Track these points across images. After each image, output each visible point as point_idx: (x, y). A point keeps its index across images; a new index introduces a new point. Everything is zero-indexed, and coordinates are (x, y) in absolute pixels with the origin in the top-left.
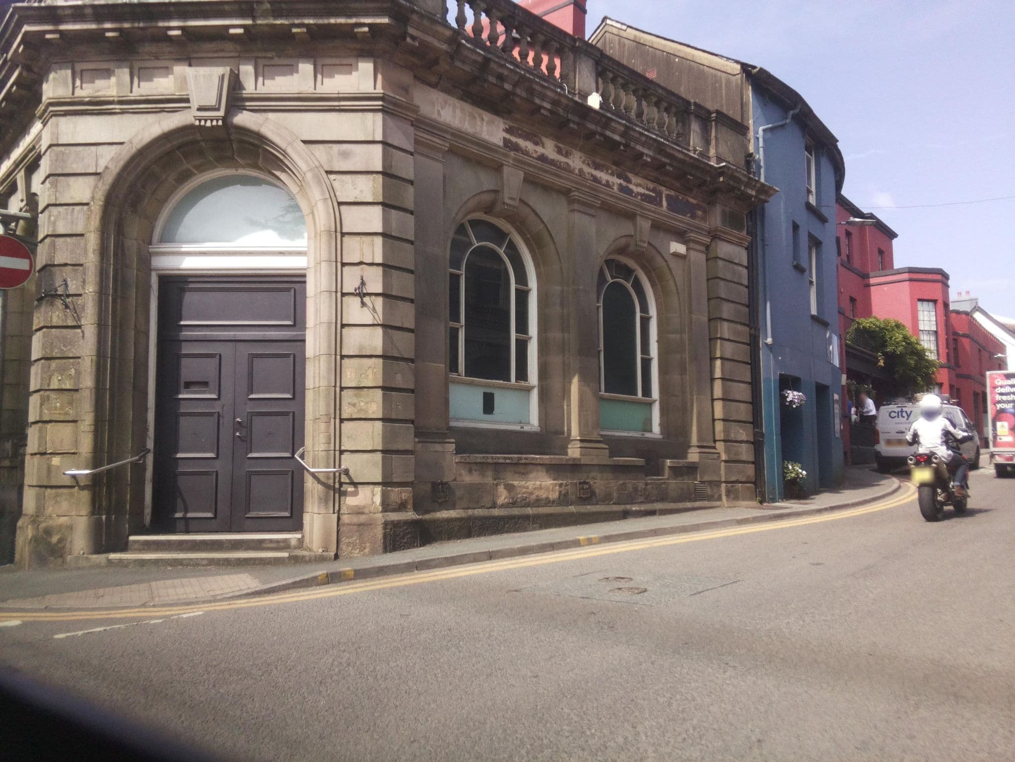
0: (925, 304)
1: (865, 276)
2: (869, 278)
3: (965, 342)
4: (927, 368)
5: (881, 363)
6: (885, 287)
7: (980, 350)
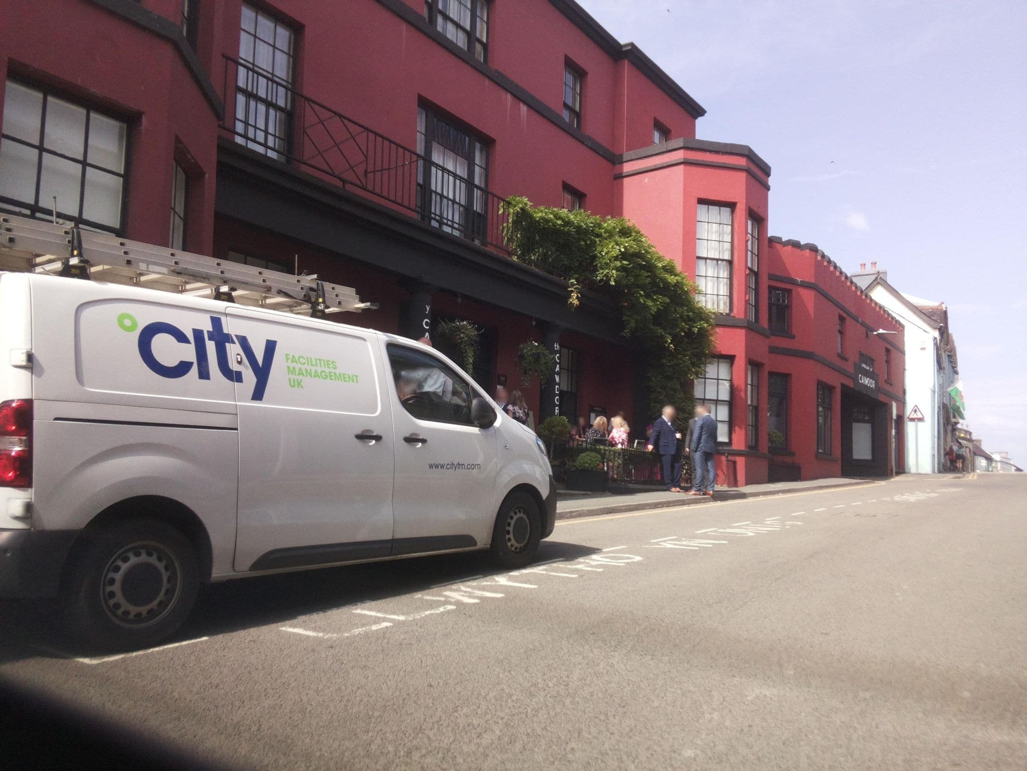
0: (714, 209)
1: (616, 160)
2: (622, 163)
3: (807, 298)
4: (689, 320)
5: (574, 300)
6: (646, 178)
7: (842, 319)
